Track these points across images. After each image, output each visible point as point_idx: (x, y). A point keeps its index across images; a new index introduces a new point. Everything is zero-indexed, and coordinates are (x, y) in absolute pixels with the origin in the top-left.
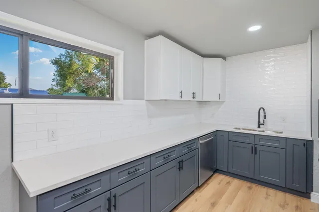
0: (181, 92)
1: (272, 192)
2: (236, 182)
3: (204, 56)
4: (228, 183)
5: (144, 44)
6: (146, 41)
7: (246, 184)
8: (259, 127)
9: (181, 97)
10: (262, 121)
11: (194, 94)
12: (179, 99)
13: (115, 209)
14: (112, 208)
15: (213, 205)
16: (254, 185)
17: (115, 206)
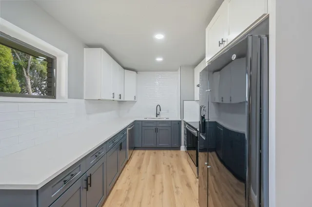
0: (114, 94)
1: (165, 152)
2: (147, 152)
3: (125, 68)
4: (143, 154)
5: (83, 51)
6: (85, 49)
7: (152, 152)
8: (157, 117)
9: (114, 97)
10: (158, 113)
11: (120, 95)
12: (112, 99)
13: (90, 186)
14: (89, 186)
15: (139, 168)
16: (156, 151)
17: (90, 184)
